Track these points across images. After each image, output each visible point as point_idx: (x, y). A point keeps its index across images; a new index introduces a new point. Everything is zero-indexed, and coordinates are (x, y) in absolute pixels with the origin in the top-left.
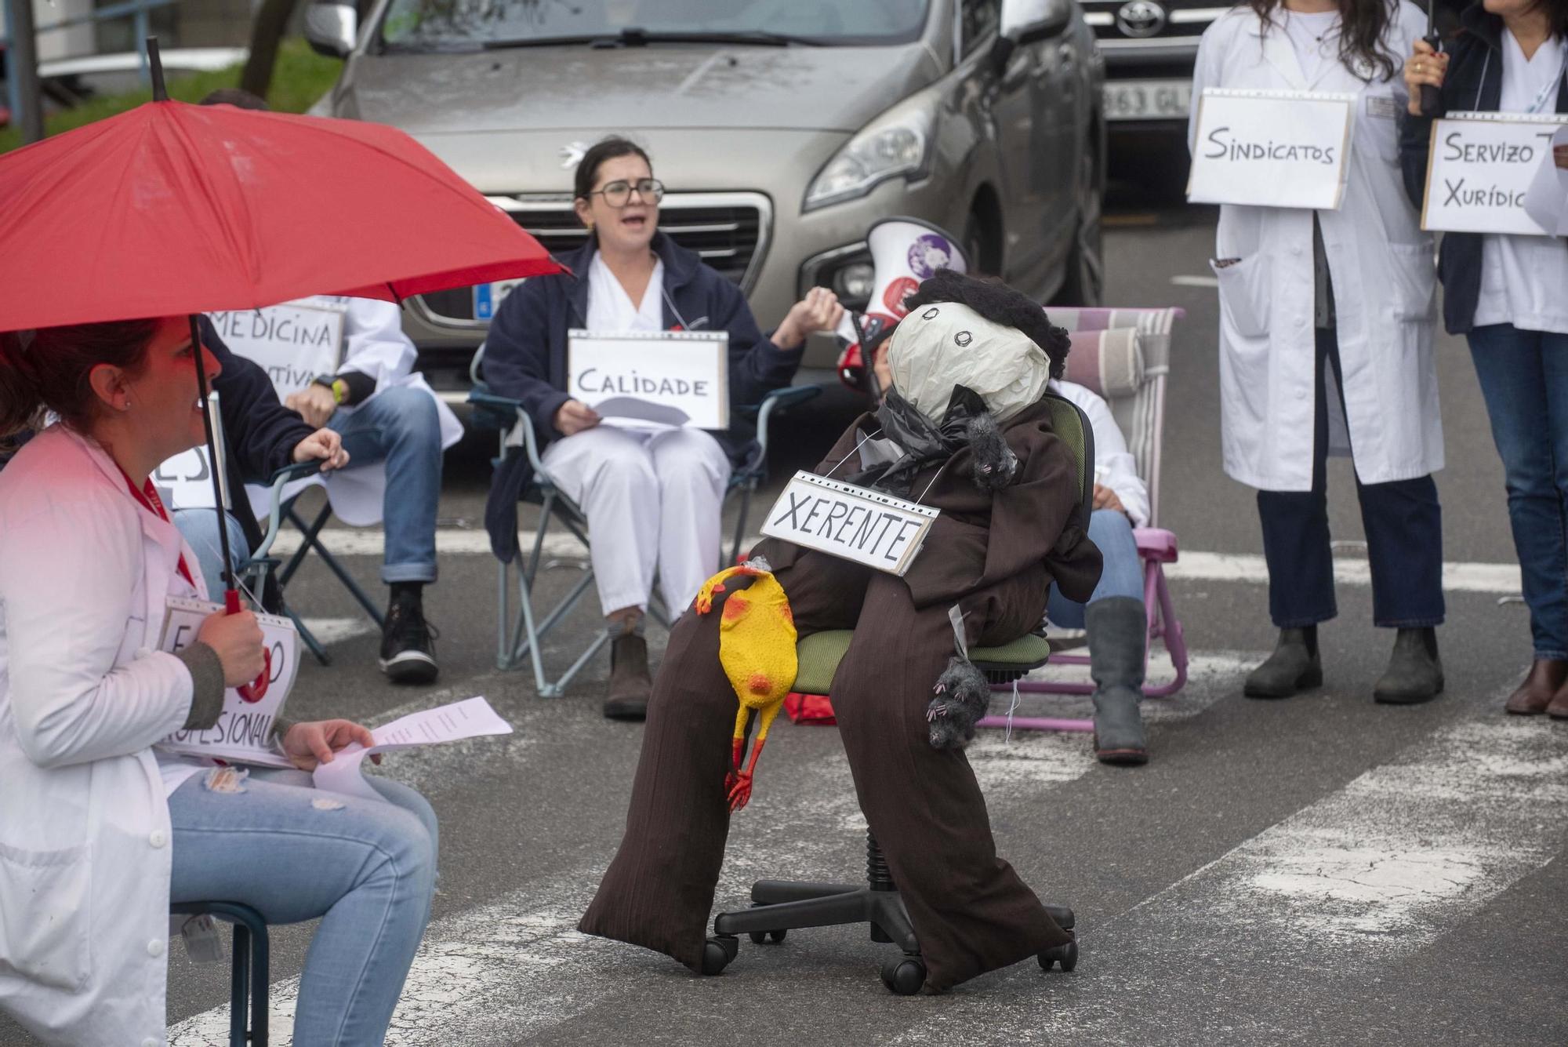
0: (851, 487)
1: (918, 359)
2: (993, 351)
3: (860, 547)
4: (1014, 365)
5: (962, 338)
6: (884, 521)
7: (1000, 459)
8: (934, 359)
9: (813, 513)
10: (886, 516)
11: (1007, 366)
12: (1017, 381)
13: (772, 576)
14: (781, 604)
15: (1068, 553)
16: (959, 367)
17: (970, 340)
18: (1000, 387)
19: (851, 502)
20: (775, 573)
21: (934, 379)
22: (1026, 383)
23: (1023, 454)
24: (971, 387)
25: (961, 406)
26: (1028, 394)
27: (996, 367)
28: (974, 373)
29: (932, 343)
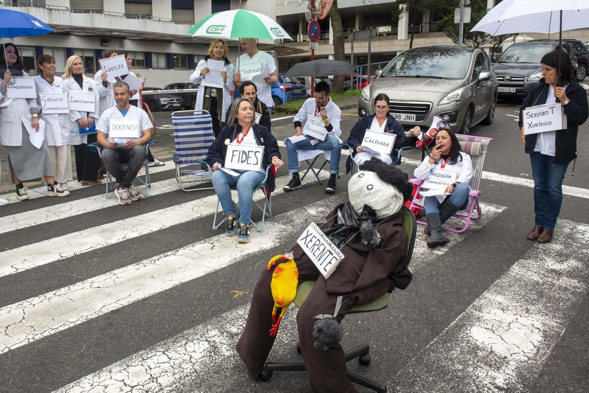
0: (324, 235)
1: (354, 192)
2: (380, 194)
3: (318, 261)
4: (387, 200)
5: (370, 187)
6: (328, 253)
7: (372, 240)
8: (359, 193)
9: (311, 241)
10: (329, 251)
11: (384, 200)
12: (388, 206)
13: (293, 260)
14: (295, 271)
15: (398, 273)
16: (366, 198)
17: (372, 188)
18: (380, 208)
19: (322, 241)
20: (295, 260)
21: (358, 200)
22: (391, 207)
23: (383, 236)
24: (370, 206)
25: (366, 212)
26: (392, 211)
27: (380, 200)
28: (372, 201)
29: (359, 187)
